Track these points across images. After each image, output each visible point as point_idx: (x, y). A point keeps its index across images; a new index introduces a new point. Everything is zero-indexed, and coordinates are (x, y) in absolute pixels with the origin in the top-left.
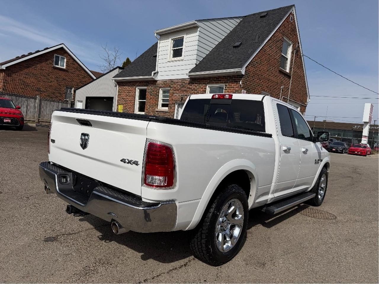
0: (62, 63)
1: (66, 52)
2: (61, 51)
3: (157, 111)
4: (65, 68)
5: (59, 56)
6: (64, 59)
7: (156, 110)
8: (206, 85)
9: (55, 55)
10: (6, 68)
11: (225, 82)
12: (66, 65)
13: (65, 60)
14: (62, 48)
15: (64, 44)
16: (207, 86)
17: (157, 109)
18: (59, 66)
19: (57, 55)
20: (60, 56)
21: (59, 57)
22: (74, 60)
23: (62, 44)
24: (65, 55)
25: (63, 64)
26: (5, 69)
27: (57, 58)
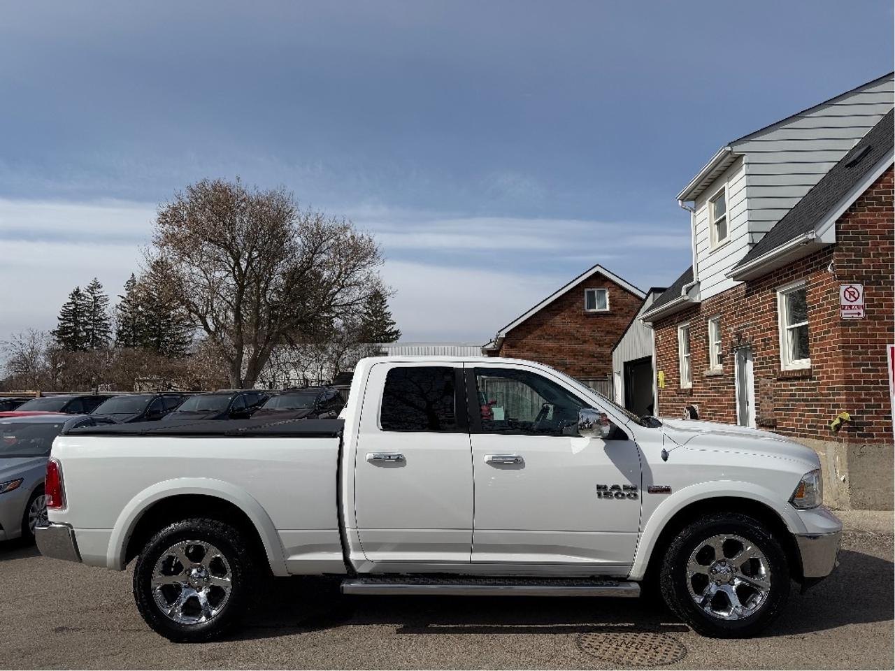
0: (602, 303)
1: (606, 279)
2: (598, 280)
3: (707, 377)
4: (608, 309)
5: (593, 289)
6: (604, 292)
7: (706, 373)
8: (775, 291)
9: (586, 290)
10: (506, 334)
11: (804, 274)
12: (610, 304)
13: (607, 295)
14: (597, 274)
15: (600, 266)
16: (778, 293)
17: (709, 369)
18: (597, 310)
19: (590, 290)
20: (596, 290)
21: (594, 291)
22: (626, 290)
23: (598, 265)
24: (606, 284)
25: (604, 304)
26: (504, 336)
27: (591, 294)
